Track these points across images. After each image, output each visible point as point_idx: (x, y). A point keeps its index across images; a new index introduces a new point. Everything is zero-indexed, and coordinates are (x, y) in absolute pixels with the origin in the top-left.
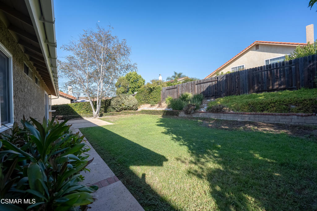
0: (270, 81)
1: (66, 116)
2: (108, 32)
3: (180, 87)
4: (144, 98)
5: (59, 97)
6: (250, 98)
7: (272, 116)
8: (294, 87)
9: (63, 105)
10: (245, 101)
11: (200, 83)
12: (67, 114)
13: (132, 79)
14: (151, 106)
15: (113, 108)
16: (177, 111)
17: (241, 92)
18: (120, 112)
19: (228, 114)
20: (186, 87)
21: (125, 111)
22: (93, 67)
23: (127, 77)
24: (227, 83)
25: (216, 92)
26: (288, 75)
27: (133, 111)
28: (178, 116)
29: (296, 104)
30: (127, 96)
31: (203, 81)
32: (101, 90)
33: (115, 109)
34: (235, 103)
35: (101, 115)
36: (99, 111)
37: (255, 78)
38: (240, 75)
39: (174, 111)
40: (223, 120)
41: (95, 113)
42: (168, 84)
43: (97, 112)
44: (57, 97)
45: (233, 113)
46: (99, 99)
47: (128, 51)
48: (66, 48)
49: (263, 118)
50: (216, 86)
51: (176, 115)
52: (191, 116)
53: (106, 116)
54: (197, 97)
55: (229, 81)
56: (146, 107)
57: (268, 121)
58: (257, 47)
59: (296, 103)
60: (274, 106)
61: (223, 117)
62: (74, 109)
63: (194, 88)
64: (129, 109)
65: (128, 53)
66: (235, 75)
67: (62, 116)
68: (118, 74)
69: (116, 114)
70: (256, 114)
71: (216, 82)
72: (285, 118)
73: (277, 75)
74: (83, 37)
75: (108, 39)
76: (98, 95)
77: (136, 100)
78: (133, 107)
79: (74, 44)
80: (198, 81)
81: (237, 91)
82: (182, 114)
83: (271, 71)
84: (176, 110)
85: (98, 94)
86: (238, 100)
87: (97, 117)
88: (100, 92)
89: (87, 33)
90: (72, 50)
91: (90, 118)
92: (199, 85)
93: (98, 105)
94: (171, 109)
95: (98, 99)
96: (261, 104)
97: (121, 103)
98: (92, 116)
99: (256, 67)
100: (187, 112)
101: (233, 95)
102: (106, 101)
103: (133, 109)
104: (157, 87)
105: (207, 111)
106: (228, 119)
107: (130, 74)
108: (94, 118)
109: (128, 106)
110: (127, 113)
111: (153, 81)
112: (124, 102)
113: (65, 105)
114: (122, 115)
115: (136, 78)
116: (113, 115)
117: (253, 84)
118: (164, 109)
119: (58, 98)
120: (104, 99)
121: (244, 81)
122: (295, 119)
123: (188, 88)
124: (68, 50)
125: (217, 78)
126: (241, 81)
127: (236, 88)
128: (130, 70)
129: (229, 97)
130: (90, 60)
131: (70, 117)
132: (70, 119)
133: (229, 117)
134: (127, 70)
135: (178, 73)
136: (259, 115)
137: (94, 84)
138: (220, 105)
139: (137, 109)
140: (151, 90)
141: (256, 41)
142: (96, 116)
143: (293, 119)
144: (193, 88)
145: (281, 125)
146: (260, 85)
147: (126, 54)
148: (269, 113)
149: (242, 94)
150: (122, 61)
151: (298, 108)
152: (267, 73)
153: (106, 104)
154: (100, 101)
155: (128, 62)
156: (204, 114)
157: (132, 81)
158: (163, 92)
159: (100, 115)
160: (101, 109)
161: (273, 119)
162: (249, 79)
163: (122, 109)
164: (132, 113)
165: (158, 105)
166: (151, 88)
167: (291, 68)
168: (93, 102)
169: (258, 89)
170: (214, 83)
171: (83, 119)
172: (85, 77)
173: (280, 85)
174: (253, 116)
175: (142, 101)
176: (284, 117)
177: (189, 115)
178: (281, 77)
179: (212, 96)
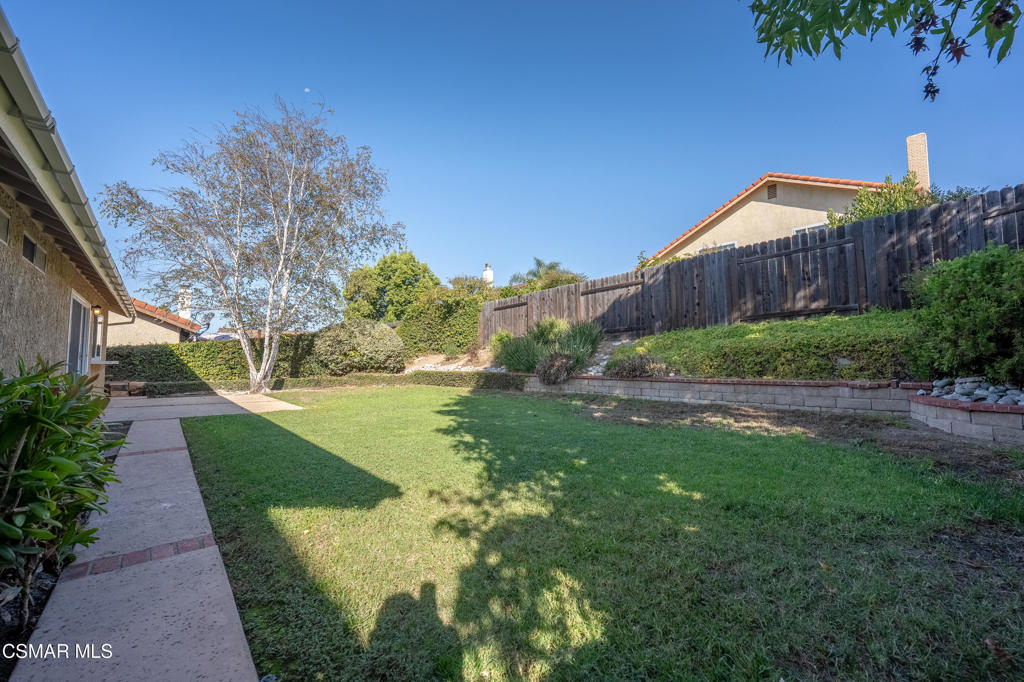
0: (789, 287)
1: (155, 384)
2: (317, 122)
3: (534, 301)
4: (426, 335)
5: (137, 320)
6: (729, 335)
7: (784, 390)
8: (852, 305)
9: (151, 346)
10: (714, 344)
11: (593, 290)
12: (162, 377)
13: (397, 274)
14: (448, 359)
15: (322, 361)
16: (520, 374)
17: (710, 318)
18: (345, 378)
19: (662, 384)
20: (554, 300)
21: (359, 374)
22: (260, 229)
23: (382, 269)
24: (670, 291)
25: (638, 318)
26: (835, 269)
27: (385, 374)
28: (521, 390)
29: (853, 355)
30: (368, 326)
31: (602, 284)
32: (283, 304)
33: (326, 366)
34: (688, 350)
35: (278, 385)
36: (269, 369)
37: (748, 280)
38: (707, 268)
39: (511, 374)
40: (646, 401)
41: (256, 376)
42: (505, 293)
43: (262, 372)
44: (130, 320)
45: (677, 381)
46: (273, 330)
47: (375, 182)
48: (173, 165)
49: (760, 396)
50: (640, 300)
51: (517, 388)
52: (560, 389)
53: (294, 386)
54: (581, 333)
55: (676, 284)
56: (430, 363)
57: (773, 405)
58: (770, 190)
59: (853, 352)
60: (793, 361)
61: (650, 393)
62: (188, 362)
63: (576, 307)
64: (372, 367)
65: (376, 191)
66: (691, 268)
67: (141, 384)
68: (343, 256)
69: (331, 384)
70: (739, 384)
71: (640, 286)
72: (819, 396)
73: (806, 269)
74: (234, 134)
75: (313, 146)
76: (268, 319)
77: (398, 342)
78: (386, 360)
79: (200, 152)
80: (587, 283)
81: (697, 317)
82: (534, 384)
83: (788, 256)
84: (518, 370)
85: (268, 313)
86: (699, 342)
87: (263, 391)
88: (276, 307)
89: (246, 120)
90: (192, 171)
91: (239, 392)
92: (590, 296)
93: (266, 351)
94: (503, 370)
95: (268, 329)
96: (758, 354)
97: (347, 348)
98: (246, 387)
99: (750, 246)
100: (548, 380)
101: (685, 326)
102: (300, 338)
103: (386, 368)
104: (466, 299)
105: (604, 373)
106: (663, 399)
107: (394, 260)
108: (253, 392)
109: (371, 359)
110: (368, 381)
111: (456, 281)
112: (359, 345)
113: (157, 346)
114: (348, 386)
115: (409, 272)
116: (318, 384)
117: (742, 295)
118: (481, 369)
119: (133, 322)
120: (291, 330)
121: (717, 284)
122: (844, 399)
123: (560, 304)
124: (179, 170)
125: (643, 276)
126: (709, 285)
127: (694, 306)
128: (382, 243)
129: (673, 335)
130: (254, 206)
131: (170, 386)
132: (170, 392)
133: (666, 394)
134: (372, 244)
135: (547, 262)
136: (750, 387)
137: (260, 283)
138: (641, 357)
139: (402, 369)
140: (449, 310)
141: (769, 173)
142: (260, 387)
143: (838, 397)
144: (574, 305)
145: (804, 414)
146: (759, 298)
147: (369, 192)
148: (779, 381)
149: (710, 324)
150: (357, 214)
151: (855, 365)
152: (780, 264)
153: (296, 349)
154: (276, 337)
155: (377, 218)
156: (596, 383)
157: (399, 281)
158: (484, 315)
159: (276, 383)
160: (281, 364)
161: (786, 399)
162: (729, 278)
163: (351, 367)
164: (384, 380)
165: (466, 357)
166: (450, 302)
167: (842, 251)
168: (252, 342)
169: (756, 309)
170: (632, 290)
171: (215, 394)
172: (232, 259)
173: (814, 298)
174: (732, 388)
175: (421, 345)
176: (815, 392)
177: (554, 387)
178: (816, 276)
179: (626, 331)
